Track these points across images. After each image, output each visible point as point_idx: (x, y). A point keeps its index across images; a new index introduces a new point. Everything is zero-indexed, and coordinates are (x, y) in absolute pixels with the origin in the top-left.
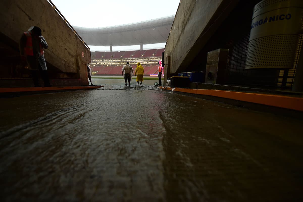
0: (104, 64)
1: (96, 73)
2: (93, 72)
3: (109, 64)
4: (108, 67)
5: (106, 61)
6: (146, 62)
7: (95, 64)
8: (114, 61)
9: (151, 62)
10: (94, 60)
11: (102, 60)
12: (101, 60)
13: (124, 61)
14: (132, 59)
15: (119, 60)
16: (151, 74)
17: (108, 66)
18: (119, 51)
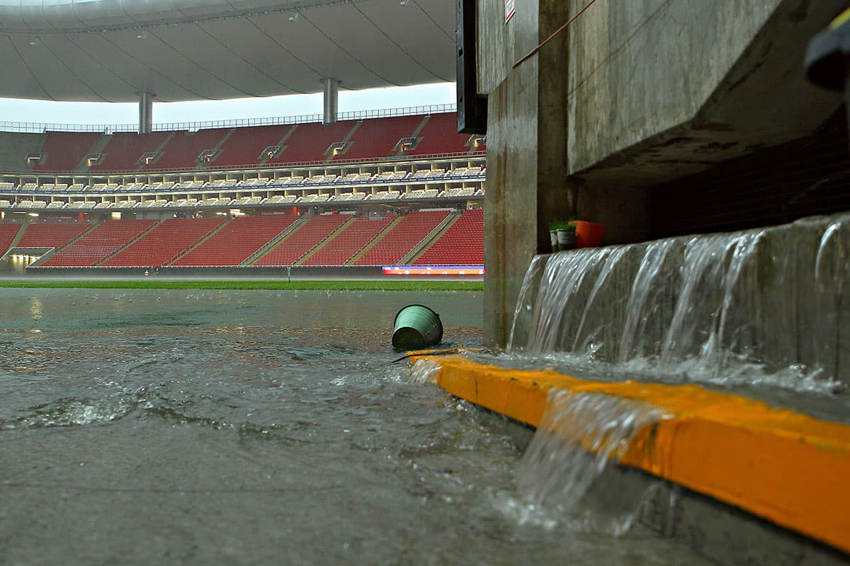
0: (91, 205)
1: (35, 264)
2: (21, 257)
3: (124, 204)
4: (116, 221)
5: (105, 187)
6: (359, 190)
7: (42, 204)
8: (160, 185)
9: (386, 189)
10: (33, 181)
11: (85, 182)
12: (79, 181)
13: (221, 188)
14: (270, 176)
15: (191, 178)
16: (393, 262)
17: (117, 215)
18: (192, 130)
